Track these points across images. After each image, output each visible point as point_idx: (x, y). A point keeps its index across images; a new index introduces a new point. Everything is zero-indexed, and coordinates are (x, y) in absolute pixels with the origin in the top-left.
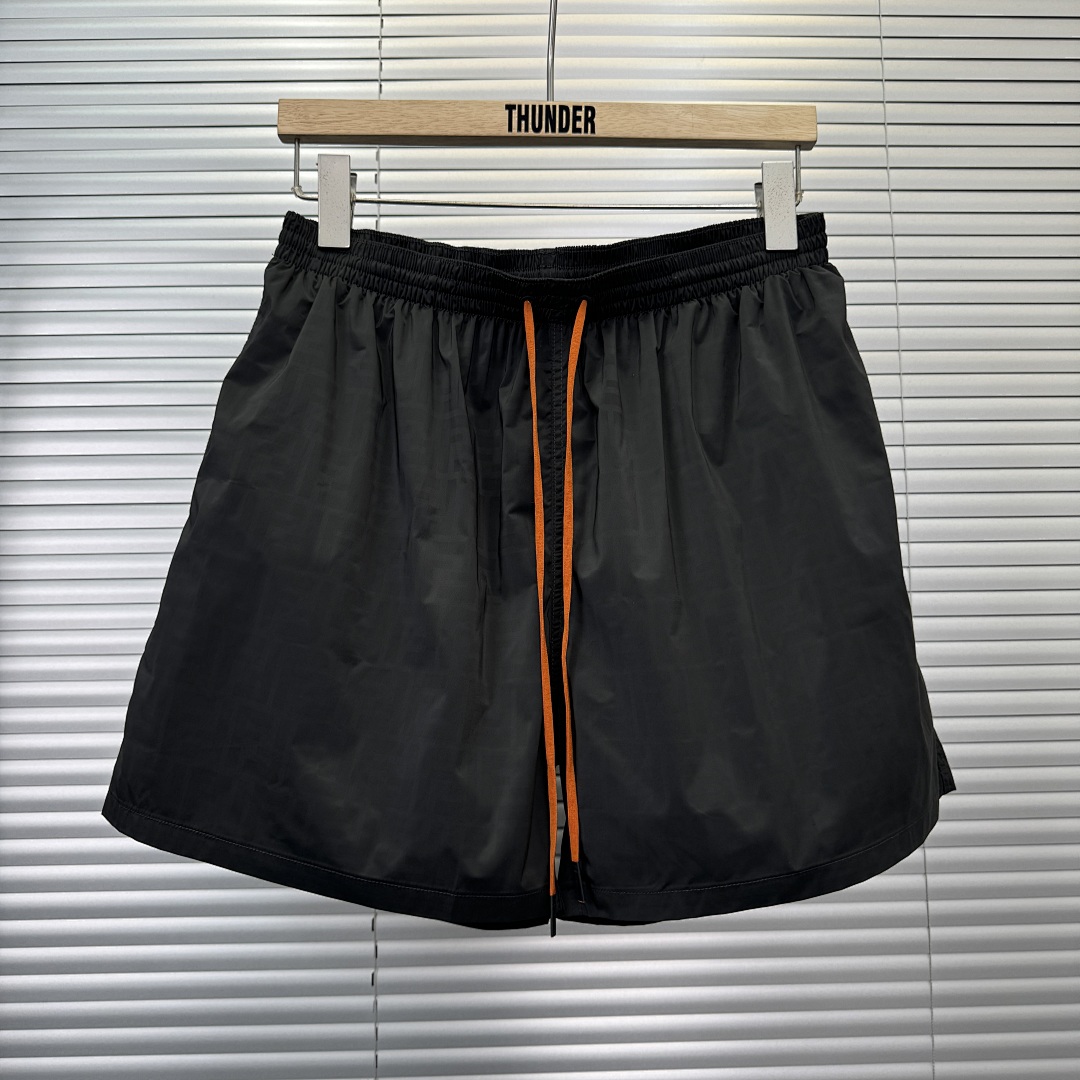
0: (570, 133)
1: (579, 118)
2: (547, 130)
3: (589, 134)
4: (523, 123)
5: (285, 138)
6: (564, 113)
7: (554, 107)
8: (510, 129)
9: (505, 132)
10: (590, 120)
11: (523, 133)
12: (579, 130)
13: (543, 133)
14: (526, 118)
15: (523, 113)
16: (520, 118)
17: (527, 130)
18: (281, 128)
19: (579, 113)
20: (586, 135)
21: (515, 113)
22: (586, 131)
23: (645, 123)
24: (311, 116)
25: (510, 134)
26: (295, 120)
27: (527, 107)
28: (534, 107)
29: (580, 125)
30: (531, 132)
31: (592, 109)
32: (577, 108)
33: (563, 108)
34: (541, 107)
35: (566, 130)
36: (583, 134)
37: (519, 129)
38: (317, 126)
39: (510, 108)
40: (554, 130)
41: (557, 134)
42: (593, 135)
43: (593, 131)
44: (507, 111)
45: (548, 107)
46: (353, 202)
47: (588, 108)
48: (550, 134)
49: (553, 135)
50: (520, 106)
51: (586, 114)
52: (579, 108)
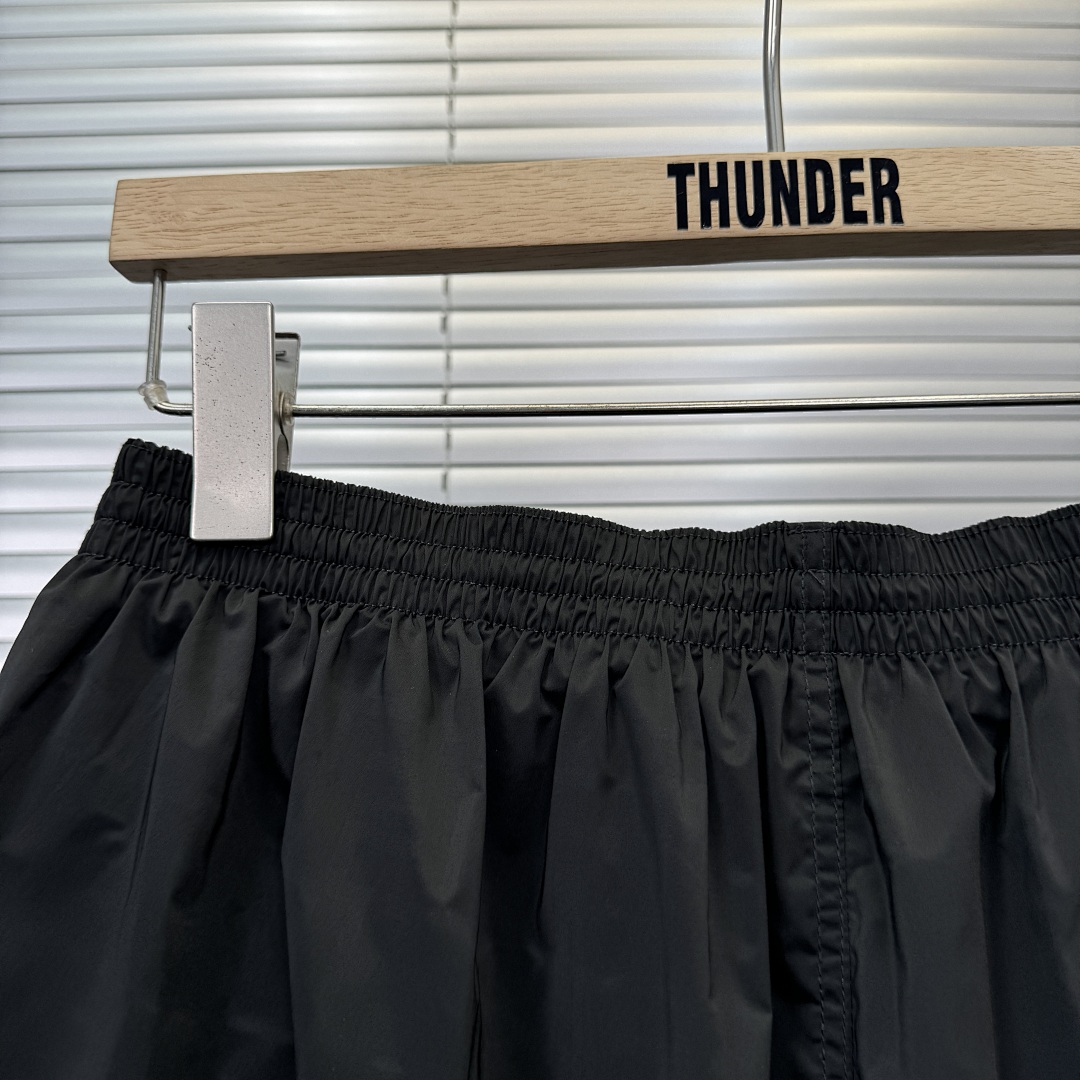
0: (838, 224)
1: (859, 189)
2: (777, 221)
3: (888, 224)
4: (715, 205)
5: (133, 269)
6: (819, 176)
7: (793, 164)
8: (682, 222)
9: (668, 230)
10: (886, 192)
11: (715, 230)
12: (862, 217)
13: (767, 227)
14: (721, 193)
15: (714, 182)
16: (707, 194)
17: (725, 222)
18: (116, 246)
19: (856, 177)
20: (879, 227)
21: (693, 184)
22: (879, 218)
23: (1029, 193)
24: (189, 214)
25: (683, 234)
26: (152, 227)
27: (722, 167)
28: (740, 166)
29: (864, 202)
30: (736, 228)
31: (890, 166)
32: (850, 165)
33: (814, 165)
34: (758, 166)
35: (828, 216)
36: (872, 226)
37: (706, 221)
38: (203, 237)
39: (680, 171)
40: (795, 220)
41: (805, 227)
42: (898, 227)
43: (897, 217)
44: (673, 180)
45: (776, 165)
46: (284, 417)
47: (878, 164)
48: (786, 228)
49: (795, 230)
50: (704, 167)
51: (876, 178)
52: (857, 164)
